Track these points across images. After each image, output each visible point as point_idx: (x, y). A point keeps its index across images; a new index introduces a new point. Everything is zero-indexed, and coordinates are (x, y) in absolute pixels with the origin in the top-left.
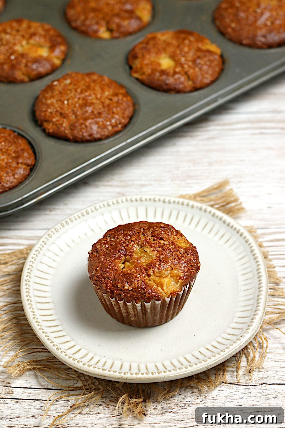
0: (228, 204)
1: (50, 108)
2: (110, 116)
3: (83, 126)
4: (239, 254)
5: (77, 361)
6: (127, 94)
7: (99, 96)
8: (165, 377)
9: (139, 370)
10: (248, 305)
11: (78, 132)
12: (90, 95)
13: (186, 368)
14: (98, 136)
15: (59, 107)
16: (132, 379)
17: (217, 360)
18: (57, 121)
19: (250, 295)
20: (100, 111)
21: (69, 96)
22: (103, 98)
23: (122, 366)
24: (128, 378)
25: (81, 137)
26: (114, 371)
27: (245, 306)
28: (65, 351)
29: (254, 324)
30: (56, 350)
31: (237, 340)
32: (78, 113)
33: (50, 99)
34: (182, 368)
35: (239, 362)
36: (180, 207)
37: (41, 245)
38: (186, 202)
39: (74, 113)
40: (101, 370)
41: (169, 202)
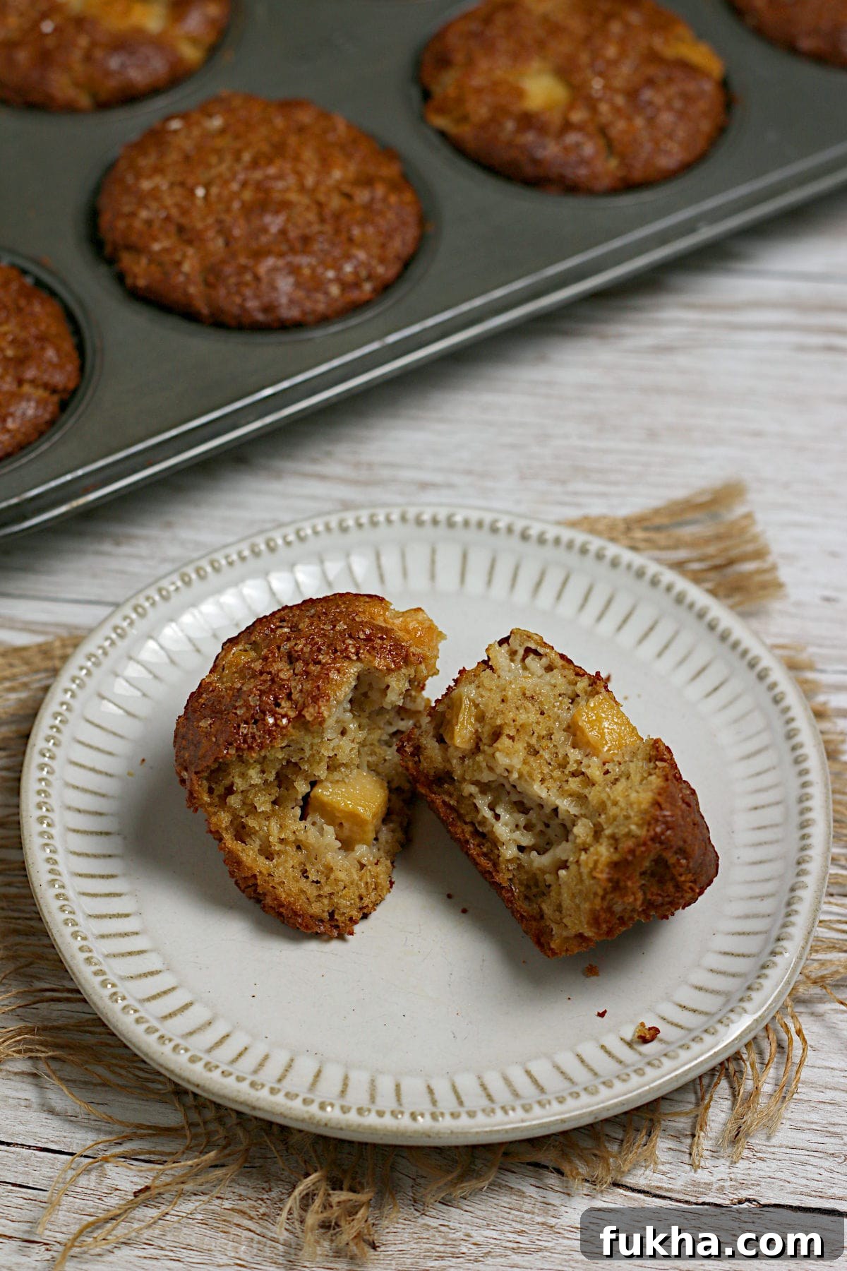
0: (731, 562)
1: (147, 207)
2: (337, 252)
3: (248, 277)
4: (750, 738)
5: (172, 1045)
6: (407, 181)
7: (310, 181)
8: (452, 1132)
9: (373, 1099)
10: (756, 916)
11: (229, 294)
12: (280, 177)
13: (527, 1109)
14: (294, 313)
15: (177, 205)
16: (344, 1127)
17: (631, 1092)
18: (166, 250)
19: (767, 880)
20: (307, 231)
21: (214, 172)
22: (323, 189)
23: (318, 1075)
24: (333, 1124)
25: (236, 310)
26: (287, 1095)
27: (747, 917)
28: (137, 1006)
29: (767, 984)
30: (108, 1002)
31: (706, 1031)
32: (237, 232)
33: (149, 177)
34: (513, 1109)
35: (706, 1102)
36: (573, 559)
37: (107, 638)
38: (595, 543)
39: (224, 231)
40: (244, 1086)
41: (541, 540)
